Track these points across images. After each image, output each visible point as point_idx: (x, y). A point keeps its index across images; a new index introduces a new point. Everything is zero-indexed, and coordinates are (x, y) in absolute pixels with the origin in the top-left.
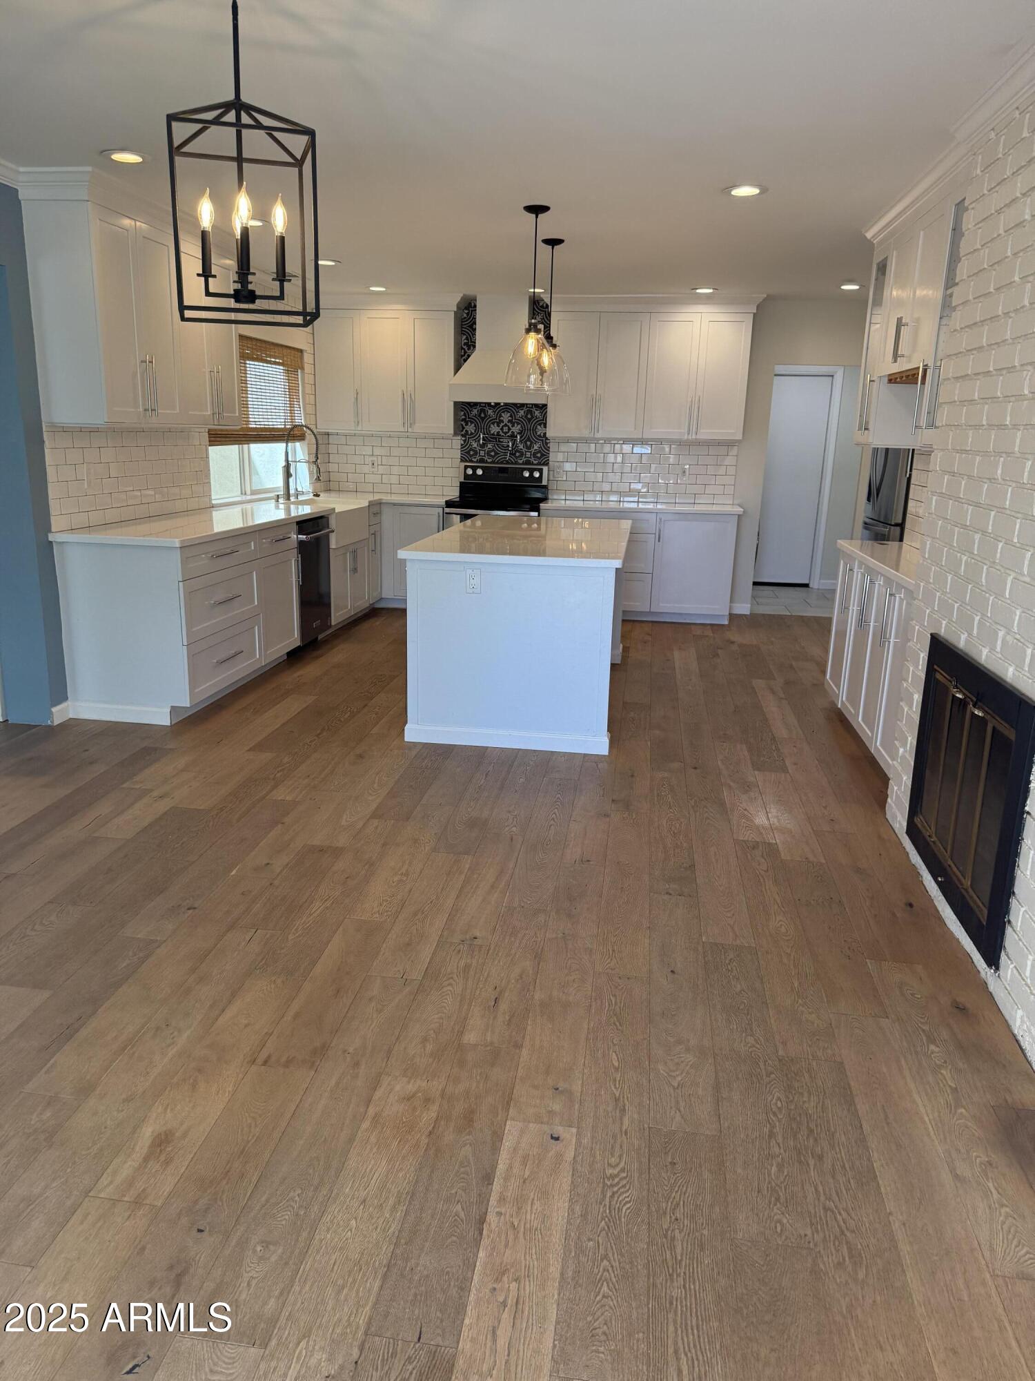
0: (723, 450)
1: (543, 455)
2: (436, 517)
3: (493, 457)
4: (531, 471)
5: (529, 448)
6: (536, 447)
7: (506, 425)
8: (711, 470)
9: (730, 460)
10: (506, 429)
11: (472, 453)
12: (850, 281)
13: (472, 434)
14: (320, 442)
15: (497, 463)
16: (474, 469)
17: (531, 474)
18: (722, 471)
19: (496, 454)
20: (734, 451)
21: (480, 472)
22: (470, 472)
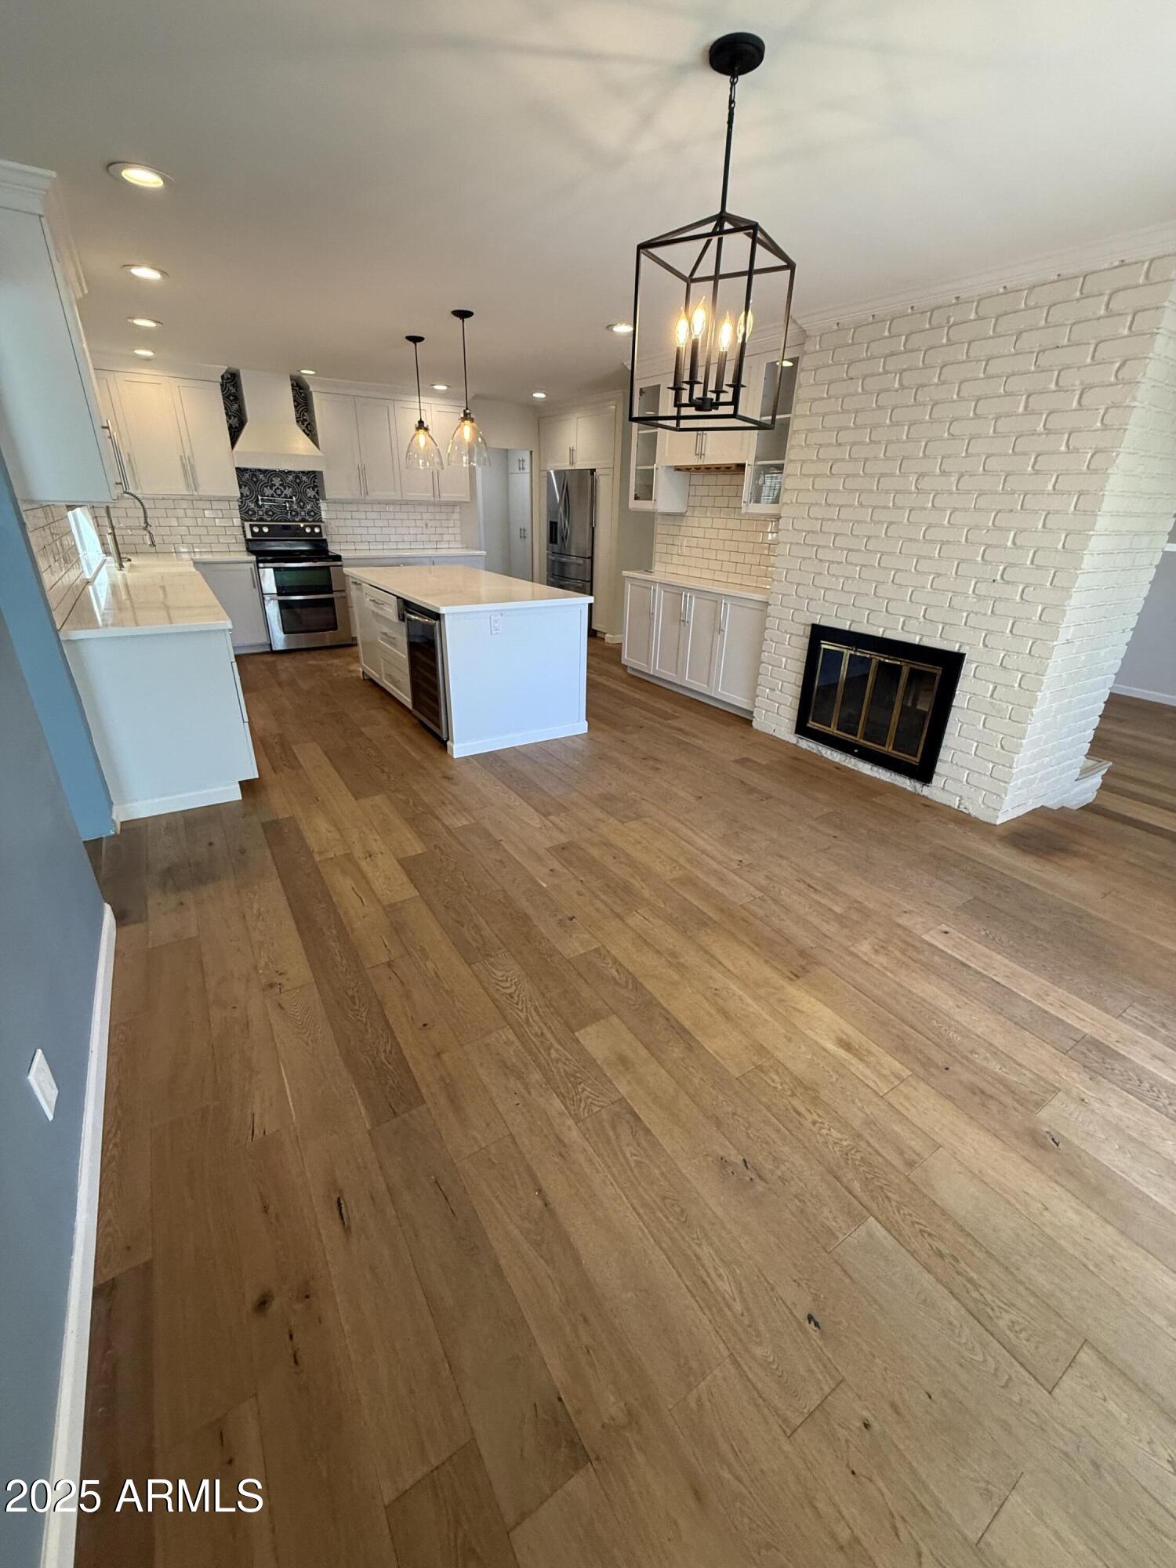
0: (450, 509)
1: (315, 514)
2: (249, 572)
3: (271, 516)
4: (312, 528)
5: (302, 508)
6: (309, 507)
7: (278, 488)
8: (445, 523)
9: (456, 516)
10: (279, 492)
11: (250, 513)
12: (540, 390)
13: (247, 496)
14: (146, 506)
15: (277, 521)
16: (260, 527)
17: (313, 530)
18: (451, 524)
19: (274, 513)
20: (457, 509)
21: (266, 530)
22: (256, 530)
